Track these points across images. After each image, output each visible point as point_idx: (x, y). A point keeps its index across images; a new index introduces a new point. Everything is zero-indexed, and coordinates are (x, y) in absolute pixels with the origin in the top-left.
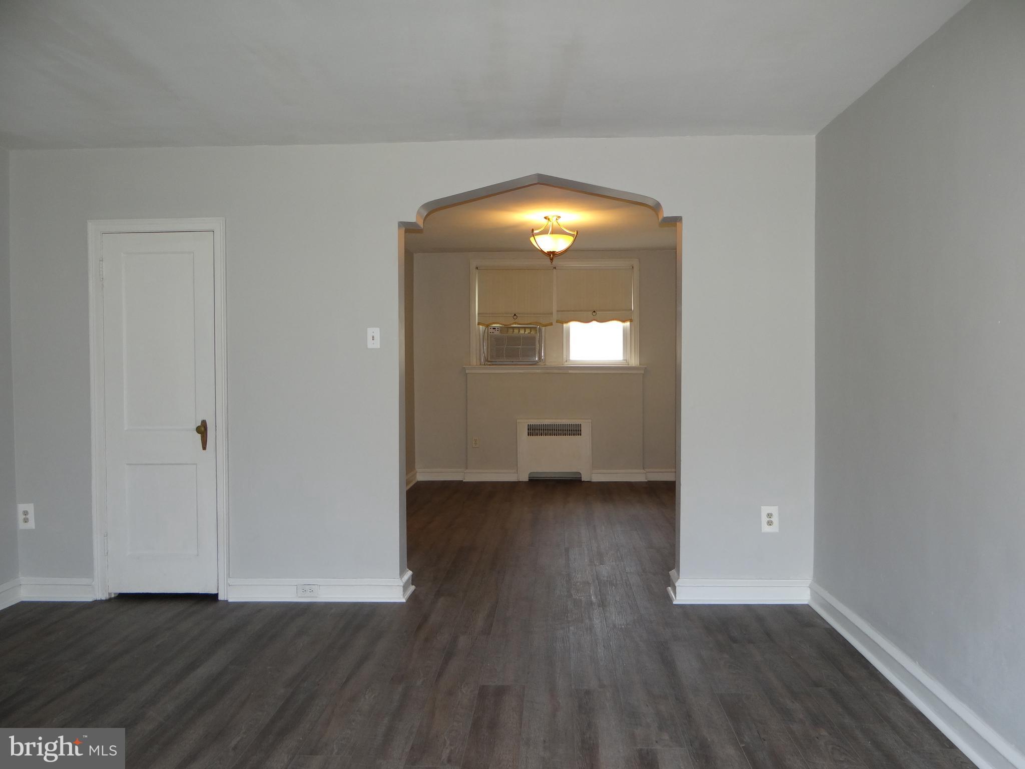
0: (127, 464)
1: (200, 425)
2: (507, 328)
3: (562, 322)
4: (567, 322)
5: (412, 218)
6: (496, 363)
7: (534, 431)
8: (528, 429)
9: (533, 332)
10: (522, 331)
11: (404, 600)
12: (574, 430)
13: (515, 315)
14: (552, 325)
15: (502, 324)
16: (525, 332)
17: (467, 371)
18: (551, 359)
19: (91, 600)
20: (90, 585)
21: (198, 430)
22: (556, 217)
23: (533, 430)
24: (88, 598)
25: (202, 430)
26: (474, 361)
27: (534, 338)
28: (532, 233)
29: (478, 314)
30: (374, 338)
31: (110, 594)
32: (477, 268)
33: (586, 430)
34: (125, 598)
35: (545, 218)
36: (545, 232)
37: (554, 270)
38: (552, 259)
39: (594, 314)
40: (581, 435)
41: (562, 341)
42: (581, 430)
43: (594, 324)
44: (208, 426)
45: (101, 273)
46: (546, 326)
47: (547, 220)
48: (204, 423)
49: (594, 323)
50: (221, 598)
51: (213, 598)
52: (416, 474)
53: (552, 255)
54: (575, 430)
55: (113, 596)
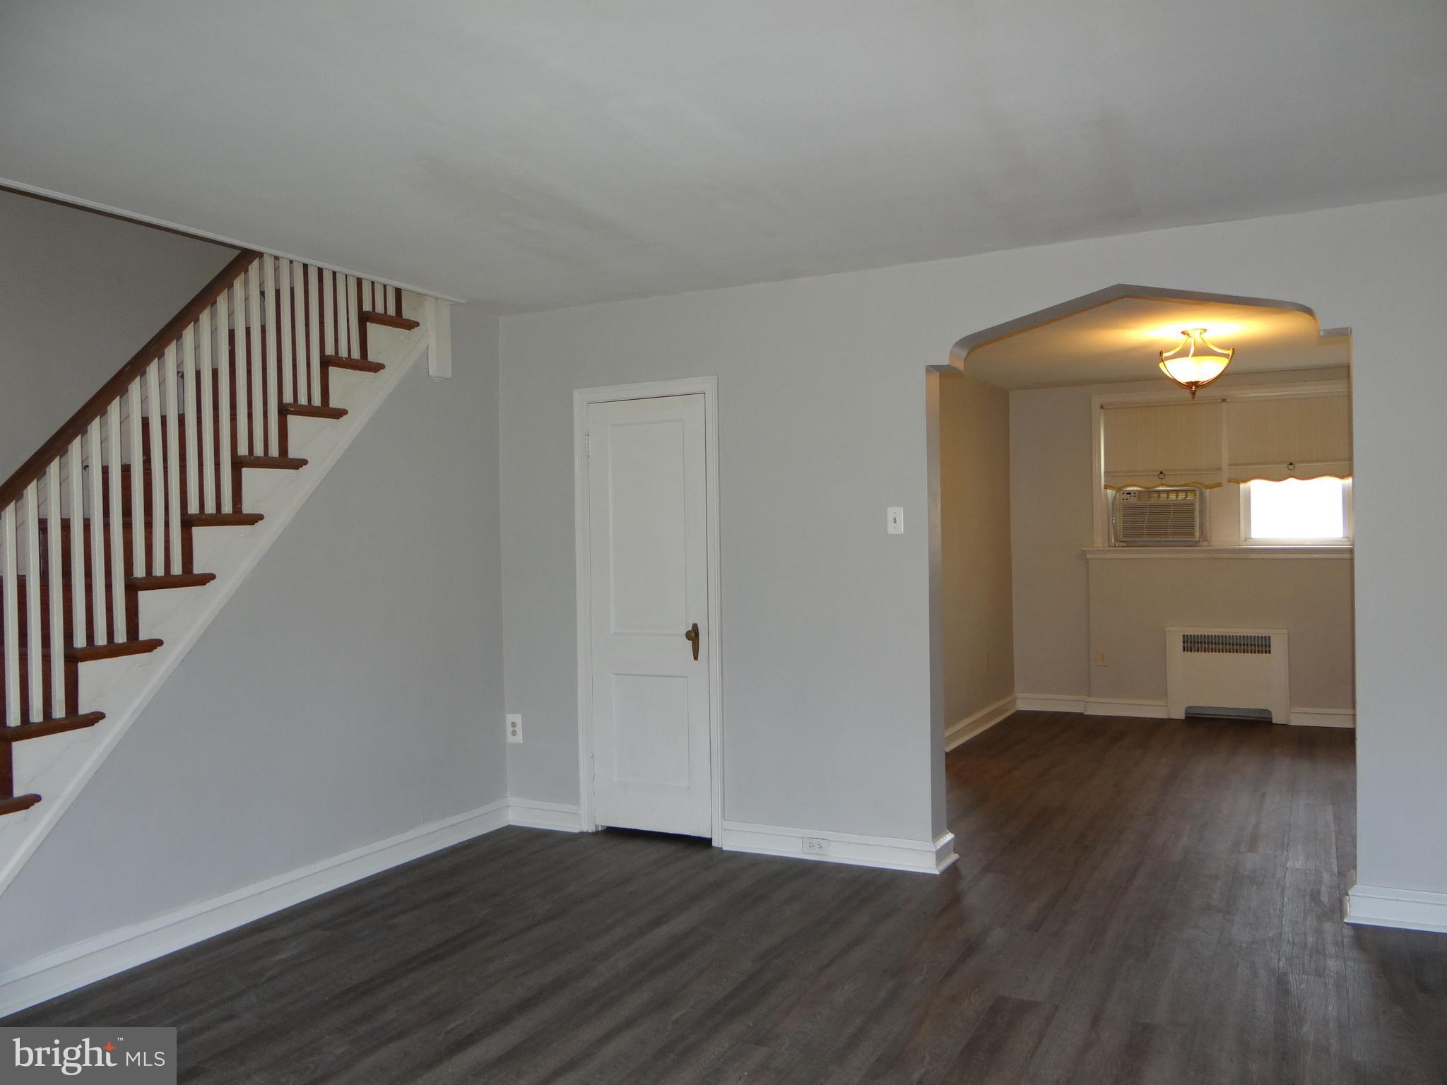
0: (615, 674)
1: (691, 629)
2: (1149, 492)
3: (1238, 481)
4: (1245, 481)
5: (944, 360)
6: (1133, 544)
7: (1193, 644)
8: (1184, 642)
9: (1190, 497)
10: (1173, 496)
11: (937, 872)
12: (1258, 645)
13: (1161, 473)
14: (1221, 486)
15: (1144, 488)
16: (1177, 497)
17: (1088, 556)
18: (1221, 538)
19: (576, 831)
20: (576, 814)
21: (688, 635)
22: (1199, 331)
23: (1191, 642)
24: (573, 828)
25: (693, 635)
26: (1099, 541)
27: (1190, 507)
28: (1160, 356)
29: (1105, 473)
30: (896, 520)
31: (596, 826)
32: (1102, 407)
33: (1278, 644)
34: (614, 833)
35: (1183, 333)
36: (1183, 353)
37: (1224, 403)
38: (1194, 393)
39: (1291, 467)
40: (1269, 653)
41: (1237, 510)
42: (1270, 646)
43: (1292, 482)
44: (699, 631)
45: (587, 450)
46: (1211, 487)
47: (1186, 336)
48: (695, 627)
49: (1291, 480)
50: (715, 844)
51: (705, 843)
52: (1015, 699)
53: (1194, 386)
54: (1261, 646)
55: (600, 829)
